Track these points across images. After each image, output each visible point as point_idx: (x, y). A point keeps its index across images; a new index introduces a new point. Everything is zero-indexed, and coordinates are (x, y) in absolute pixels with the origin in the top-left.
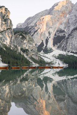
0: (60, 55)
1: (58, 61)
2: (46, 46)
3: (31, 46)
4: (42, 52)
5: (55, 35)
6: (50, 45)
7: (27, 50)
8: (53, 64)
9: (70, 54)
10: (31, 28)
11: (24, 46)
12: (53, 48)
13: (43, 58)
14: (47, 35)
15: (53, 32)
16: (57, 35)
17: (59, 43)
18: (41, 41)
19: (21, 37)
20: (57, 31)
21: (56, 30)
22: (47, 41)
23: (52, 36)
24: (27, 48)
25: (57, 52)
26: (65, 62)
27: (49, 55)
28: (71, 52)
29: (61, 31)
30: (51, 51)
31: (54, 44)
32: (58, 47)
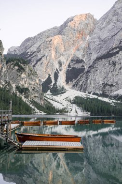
0: (76, 97)
1: (75, 107)
2: (55, 84)
3: (33, 83)
4: (49, 92)
5: (69, 66)
6: (61, 81)
7: (27, 89)
8: (67, 112)
9: (92, 96)
10: (30, 55)
11: (22, 83)
12: (66, 87)
13: (52, 102)
14: (57, 66)
15: (65, 61)
16: (72, 66)
17: (75, 79)
18: (47, 76)
19: (16, 68)
20: (72, 61)
21: (70, 59)
22: (56, 76)
23: (65, 68)
24: (26, 86)
25: (72, 93)
26: (86, 109)
27: (60, 98)
28: (94, 94)
29: (79, 61)
30: (63, 91)
31: (68, 80)
32: (74, 86)
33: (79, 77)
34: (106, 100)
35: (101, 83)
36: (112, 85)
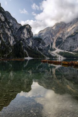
0: (60, 52)
1: (60, 56)
2: (52, 47)
3: (44, 47)
4: (49, 50)
5: (57, 40)
6: (54, 46)
7: (42, 49)
8: (57, 57)
11: (40, 47)
12: (56, 48)
13: (51, 54)
14: (52, 40)
15: (55, 38)
16: (58, 40)
17: (59, 45)
18: (48, 44)
19: (38, 41)
20: (58, 38)
21: (57, 38)
22: (52, 44)
23: (55, 41)
24: (42, 48)
25: (58, 50)
26: (64, 56)
27: (54, 52)
28: (67, 51)
29: (60, 38)
30: (55, 50)
31: (56, 46)
32: (59, 48)
33: (60, 44)
34: (72, 53)
35: (69, 46)
36: (73, 47)
